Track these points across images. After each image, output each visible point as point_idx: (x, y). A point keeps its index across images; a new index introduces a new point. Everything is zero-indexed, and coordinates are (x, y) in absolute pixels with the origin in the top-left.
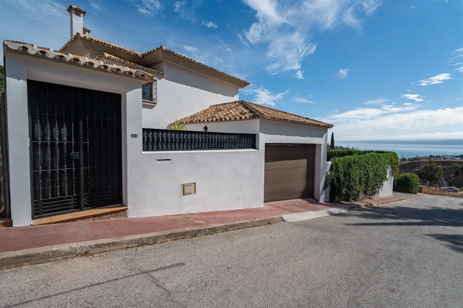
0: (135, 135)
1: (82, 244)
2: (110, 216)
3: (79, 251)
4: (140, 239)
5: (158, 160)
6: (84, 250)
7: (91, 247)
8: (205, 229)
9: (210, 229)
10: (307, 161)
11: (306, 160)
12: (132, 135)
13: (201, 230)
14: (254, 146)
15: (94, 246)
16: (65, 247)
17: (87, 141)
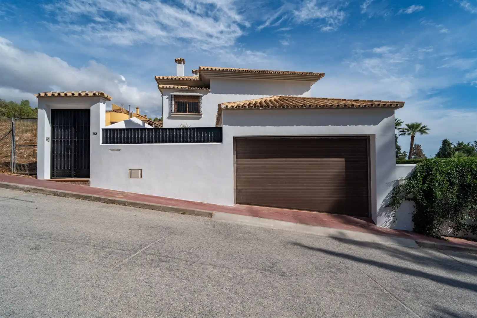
0: (95, 133)
1: (28, 186)
2: (80, 183)
3: (25, 189)
4: (56, 192)
5: (111, 150)
6: (28, 189)
7: (31, 188)
8: (105, 199)
9: (109, 200)
10: (346, 161)
11: (343, 159)
12: (93, 133)
13: (101, 198)
14: (219, 139)
15: (32, 189)
16: (21, 186)
17: (76, 139)
